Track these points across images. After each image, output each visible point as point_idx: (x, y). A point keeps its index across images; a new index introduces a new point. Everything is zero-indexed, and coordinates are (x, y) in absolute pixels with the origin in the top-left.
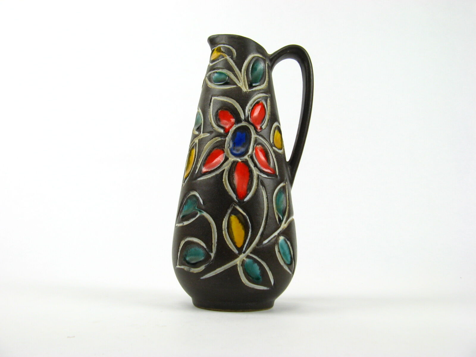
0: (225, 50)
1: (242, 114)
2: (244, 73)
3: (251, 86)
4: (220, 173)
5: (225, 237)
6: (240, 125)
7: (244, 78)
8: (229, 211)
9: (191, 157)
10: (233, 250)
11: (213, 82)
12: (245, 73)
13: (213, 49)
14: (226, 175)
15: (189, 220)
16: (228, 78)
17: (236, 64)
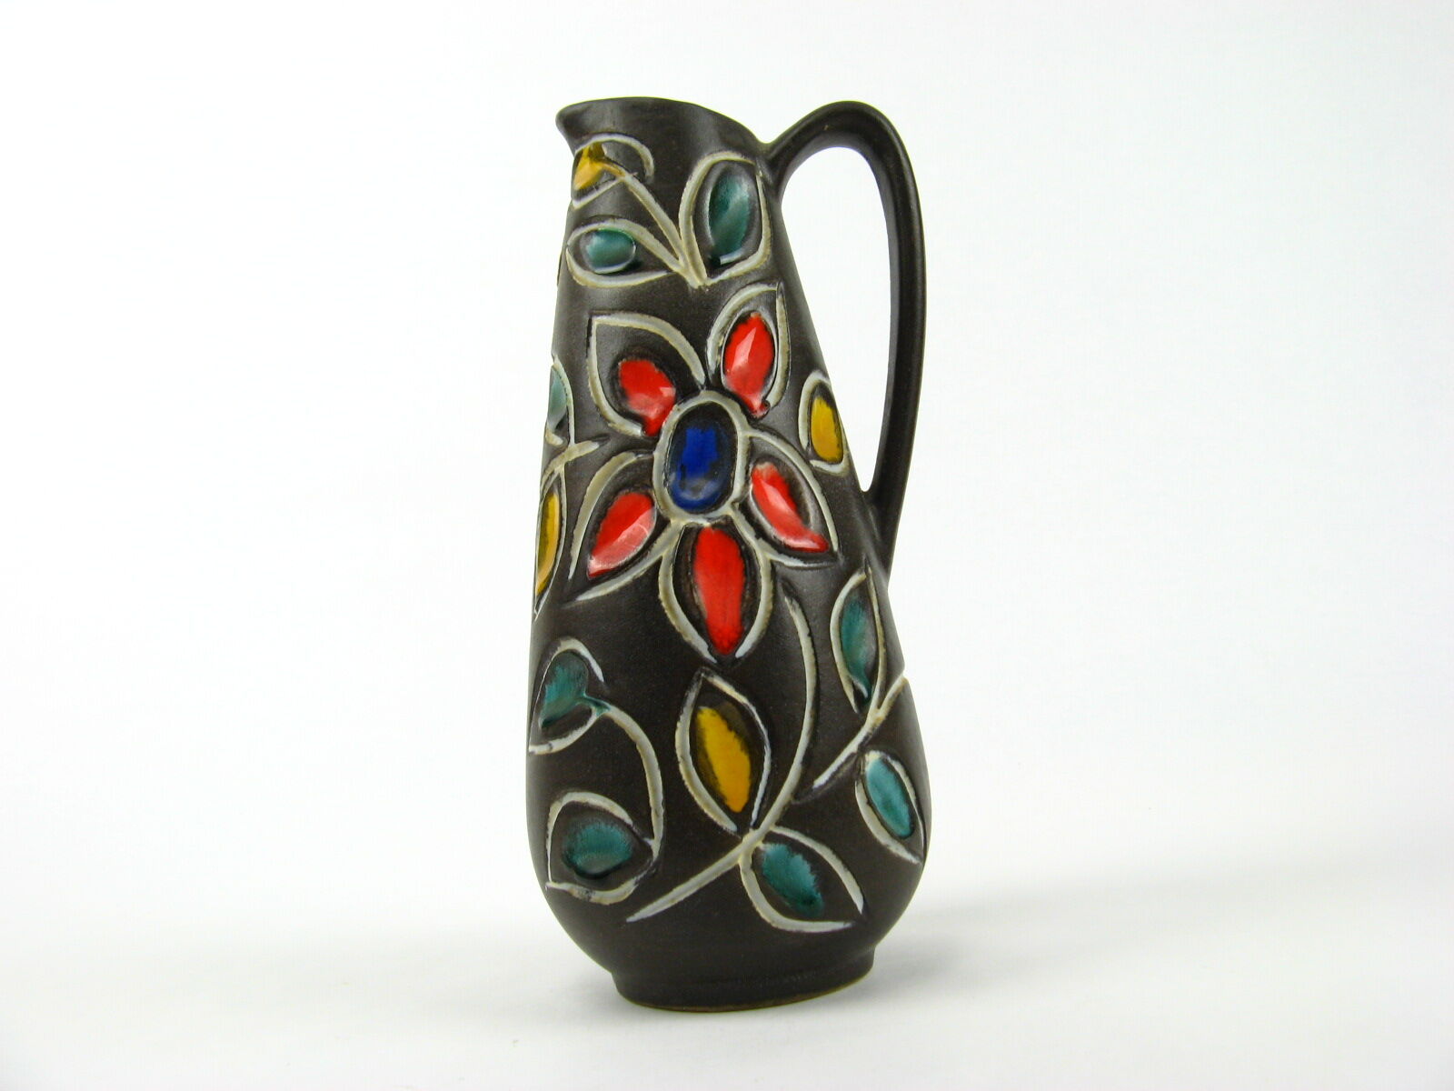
0: (617, 155)
1: (696, 366)
2: (688, 223)
3: (714, 266)
4: (646, 575)
5: (687, 783)
6: (692, 403)
7: (689, 243)
8: (692, 696)
9: (549, 521)
10: (719, 823)
11: (590, 266)
12: (692, 226)
13: (577, 152)
14: (666, 576)
15: (565, 736)
16: (635, 247)
17: (658, 198)
